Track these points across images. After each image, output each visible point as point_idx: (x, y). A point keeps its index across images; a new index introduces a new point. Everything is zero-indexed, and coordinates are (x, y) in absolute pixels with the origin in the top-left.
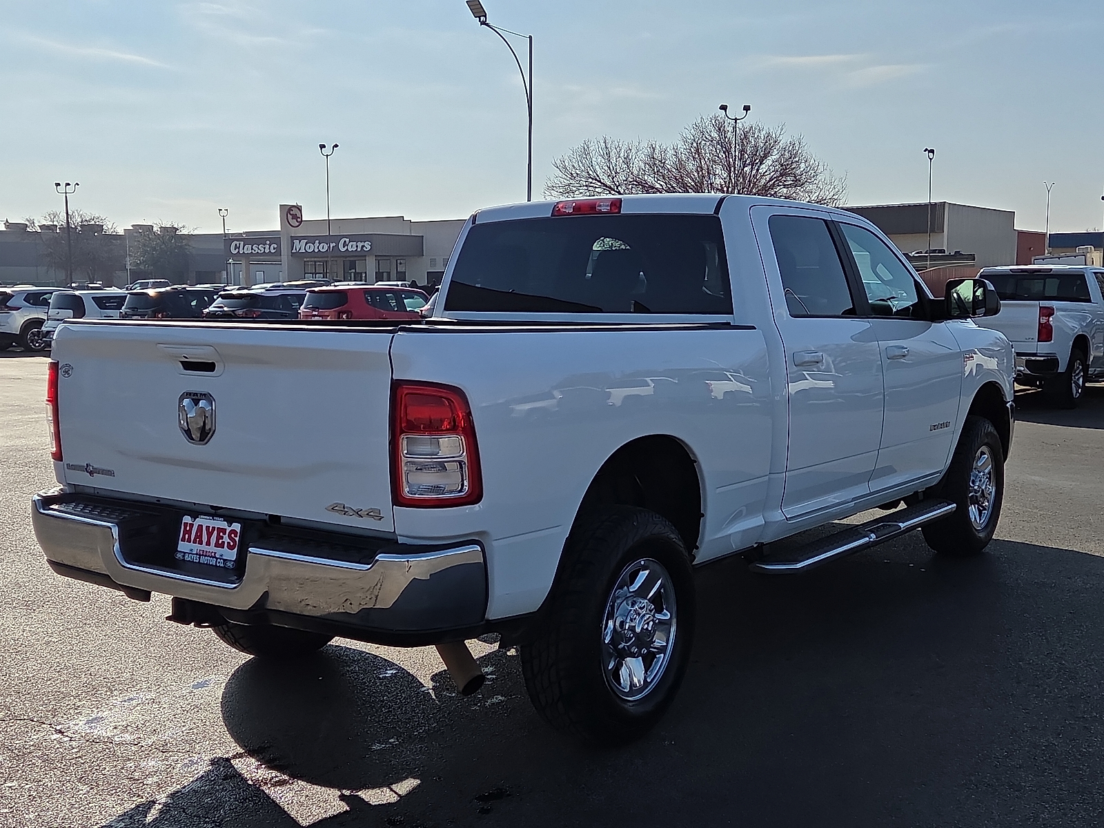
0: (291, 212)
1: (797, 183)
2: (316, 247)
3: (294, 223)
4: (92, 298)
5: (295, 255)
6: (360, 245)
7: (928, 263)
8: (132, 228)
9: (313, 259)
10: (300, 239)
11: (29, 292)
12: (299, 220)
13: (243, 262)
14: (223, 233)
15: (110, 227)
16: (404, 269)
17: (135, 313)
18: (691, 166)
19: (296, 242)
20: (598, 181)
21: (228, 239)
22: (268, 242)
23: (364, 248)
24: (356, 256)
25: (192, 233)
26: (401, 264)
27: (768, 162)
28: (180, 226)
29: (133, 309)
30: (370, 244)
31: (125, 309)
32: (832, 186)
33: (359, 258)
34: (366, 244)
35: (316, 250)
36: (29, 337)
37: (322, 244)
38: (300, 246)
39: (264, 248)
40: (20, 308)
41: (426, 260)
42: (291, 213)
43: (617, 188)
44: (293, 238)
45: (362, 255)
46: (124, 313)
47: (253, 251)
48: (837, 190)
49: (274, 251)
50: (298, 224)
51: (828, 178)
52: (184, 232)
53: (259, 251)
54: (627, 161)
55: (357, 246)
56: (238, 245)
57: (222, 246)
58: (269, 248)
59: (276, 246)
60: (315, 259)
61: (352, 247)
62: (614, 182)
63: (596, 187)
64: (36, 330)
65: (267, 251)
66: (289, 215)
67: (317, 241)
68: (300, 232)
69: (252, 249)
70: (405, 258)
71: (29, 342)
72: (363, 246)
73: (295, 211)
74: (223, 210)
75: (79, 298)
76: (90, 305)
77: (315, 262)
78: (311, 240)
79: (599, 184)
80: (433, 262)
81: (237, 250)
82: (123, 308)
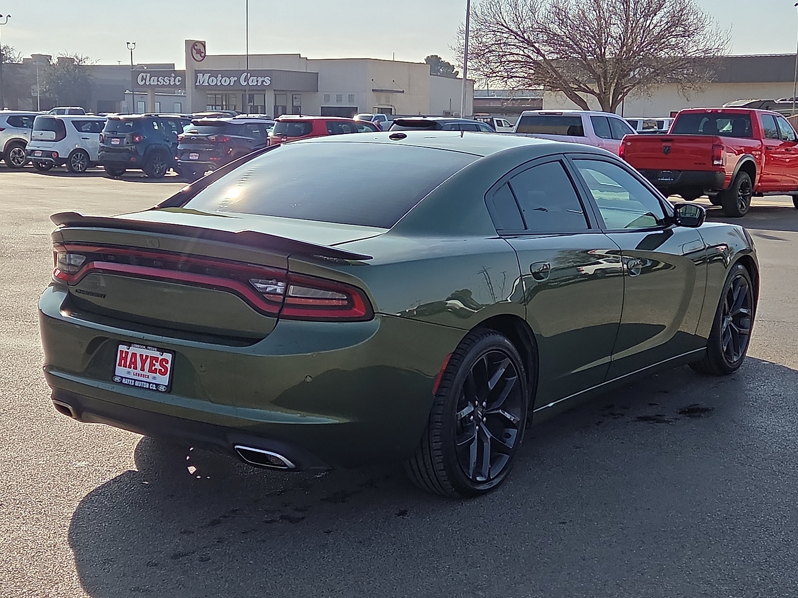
0: (196, 47)
1: (686, 34)
2: (219, 81)
3: (198, 57)
4: (72, 121)
5: (199, 88)
6: (260, 79)
7: (793, 109)
8: (31, 57)
9: (214, 92)
10: (204, 72)
11: (11, 115)
12: (203, 55)
13: (149, 93)
14: (131, 64)
15: (16, 56)
16: (299, 103)
17: (115, 136)
18: (592, 16)
19: (200, 75)
20: (506, 27)
21: (135, 71)
22: (173, 75)
23: (264, 83)
24: (255, 90)
25: (94, 64)
26: (296, 98)
27: (660, 14)
28: (83, 57)
29: (112, 132)
30: (270, 79)
31: (105, 131)
32: (718, 37)
33: (256, 92)
34: (266, 79)
35: (219, 84)
36: (11, 154)
37: (224, 79)
38: (203, 79)
39: (170, 81)
40: (4, 129)
41: (320, 95)
42: (195, 49)
43: (523, 35)
44: (197, 72)
45: (262, 90)
46: (103, 136)
47: (159, 83)
48: (722, 41)
49: (179, 83)
50: (202, 58)
51: (714, 30)
52: (88, 63)
53: (165, 83)
54: (533, 10)
55: (257, 81)
56: (145, 77)
57: (129, 78)
58: (174, 81)
59: (180, 79)
60: (216, 92)
61: (253, 81)
62: (519, 28)
63: (503, 33)
64: (17, 149)
65: (172, 83)
66: (193, 50)
67: (220, 75)
68: (203, 66)
69: (158, 81)
70: (300, 93)
71: (11, 159)
72: (263, 81)
73: (200, 47)
74: (131, 43)
75: (61, 122)
76: (70, 128)
77: (216, 95)
78: (214, 74)
79: (507, 30)
80: (327, 98)
81: (144, 81)
82: (103, 131)
